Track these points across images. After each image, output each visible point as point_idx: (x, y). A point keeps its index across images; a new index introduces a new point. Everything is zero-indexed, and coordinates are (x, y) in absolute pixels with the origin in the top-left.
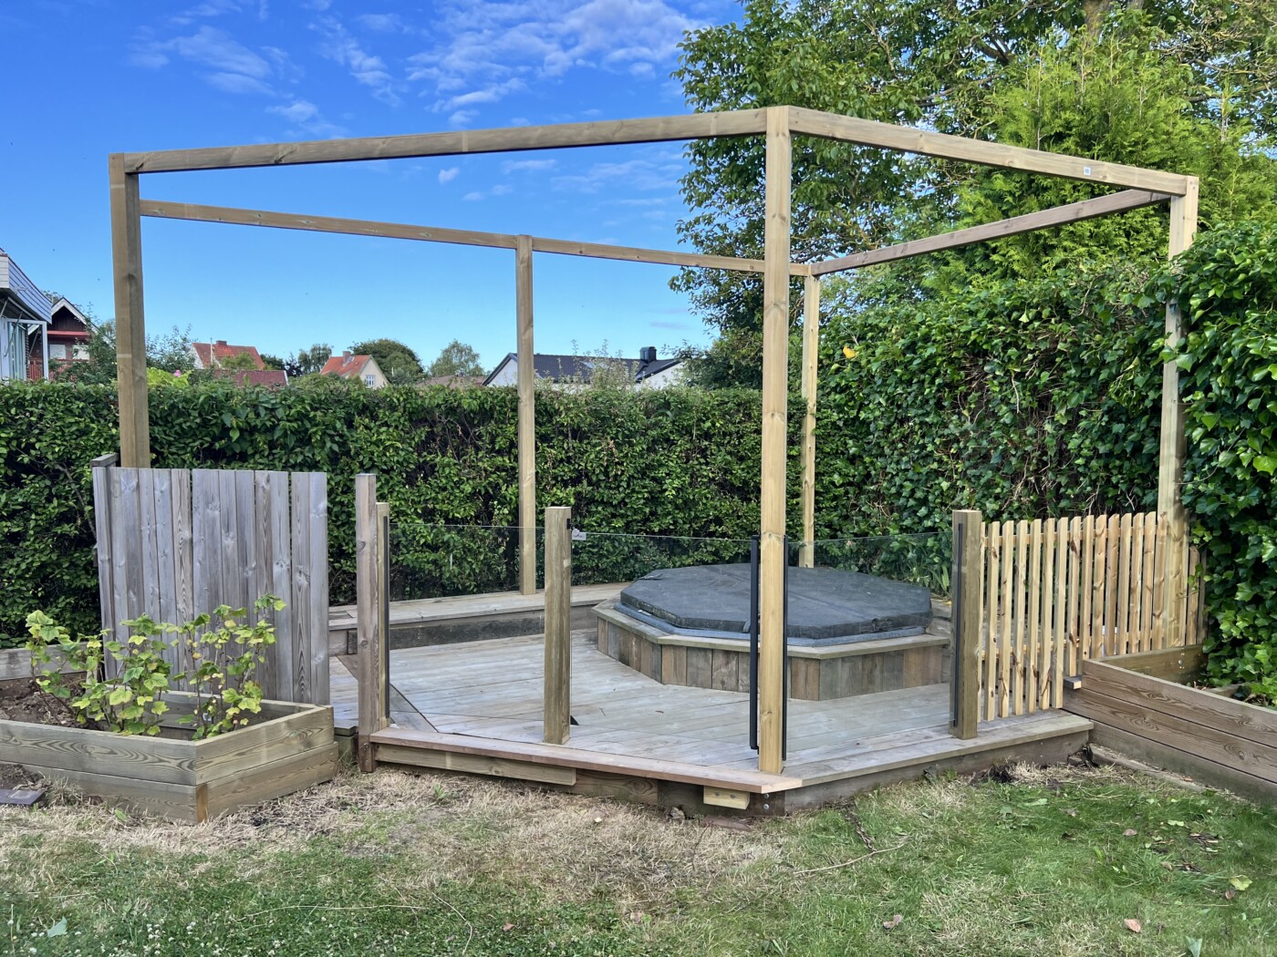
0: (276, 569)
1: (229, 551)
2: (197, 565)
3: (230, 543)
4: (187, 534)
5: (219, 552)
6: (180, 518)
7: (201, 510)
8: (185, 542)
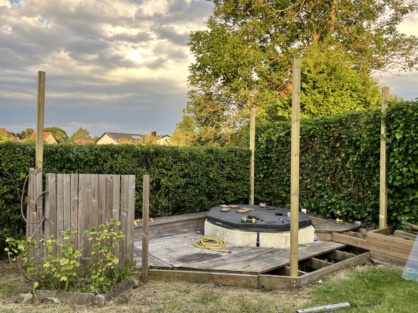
0: (114, 210)
1: (94, 204)
2: (80, 209)
3: (95, 201)
4: (76, 198)
5: (90, 204)
6: (74, 192)
7: (82, 189)
8: (76, 201)
